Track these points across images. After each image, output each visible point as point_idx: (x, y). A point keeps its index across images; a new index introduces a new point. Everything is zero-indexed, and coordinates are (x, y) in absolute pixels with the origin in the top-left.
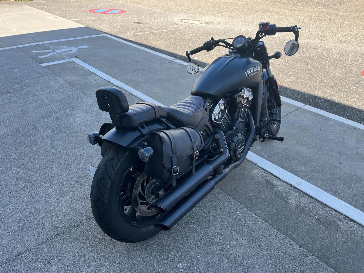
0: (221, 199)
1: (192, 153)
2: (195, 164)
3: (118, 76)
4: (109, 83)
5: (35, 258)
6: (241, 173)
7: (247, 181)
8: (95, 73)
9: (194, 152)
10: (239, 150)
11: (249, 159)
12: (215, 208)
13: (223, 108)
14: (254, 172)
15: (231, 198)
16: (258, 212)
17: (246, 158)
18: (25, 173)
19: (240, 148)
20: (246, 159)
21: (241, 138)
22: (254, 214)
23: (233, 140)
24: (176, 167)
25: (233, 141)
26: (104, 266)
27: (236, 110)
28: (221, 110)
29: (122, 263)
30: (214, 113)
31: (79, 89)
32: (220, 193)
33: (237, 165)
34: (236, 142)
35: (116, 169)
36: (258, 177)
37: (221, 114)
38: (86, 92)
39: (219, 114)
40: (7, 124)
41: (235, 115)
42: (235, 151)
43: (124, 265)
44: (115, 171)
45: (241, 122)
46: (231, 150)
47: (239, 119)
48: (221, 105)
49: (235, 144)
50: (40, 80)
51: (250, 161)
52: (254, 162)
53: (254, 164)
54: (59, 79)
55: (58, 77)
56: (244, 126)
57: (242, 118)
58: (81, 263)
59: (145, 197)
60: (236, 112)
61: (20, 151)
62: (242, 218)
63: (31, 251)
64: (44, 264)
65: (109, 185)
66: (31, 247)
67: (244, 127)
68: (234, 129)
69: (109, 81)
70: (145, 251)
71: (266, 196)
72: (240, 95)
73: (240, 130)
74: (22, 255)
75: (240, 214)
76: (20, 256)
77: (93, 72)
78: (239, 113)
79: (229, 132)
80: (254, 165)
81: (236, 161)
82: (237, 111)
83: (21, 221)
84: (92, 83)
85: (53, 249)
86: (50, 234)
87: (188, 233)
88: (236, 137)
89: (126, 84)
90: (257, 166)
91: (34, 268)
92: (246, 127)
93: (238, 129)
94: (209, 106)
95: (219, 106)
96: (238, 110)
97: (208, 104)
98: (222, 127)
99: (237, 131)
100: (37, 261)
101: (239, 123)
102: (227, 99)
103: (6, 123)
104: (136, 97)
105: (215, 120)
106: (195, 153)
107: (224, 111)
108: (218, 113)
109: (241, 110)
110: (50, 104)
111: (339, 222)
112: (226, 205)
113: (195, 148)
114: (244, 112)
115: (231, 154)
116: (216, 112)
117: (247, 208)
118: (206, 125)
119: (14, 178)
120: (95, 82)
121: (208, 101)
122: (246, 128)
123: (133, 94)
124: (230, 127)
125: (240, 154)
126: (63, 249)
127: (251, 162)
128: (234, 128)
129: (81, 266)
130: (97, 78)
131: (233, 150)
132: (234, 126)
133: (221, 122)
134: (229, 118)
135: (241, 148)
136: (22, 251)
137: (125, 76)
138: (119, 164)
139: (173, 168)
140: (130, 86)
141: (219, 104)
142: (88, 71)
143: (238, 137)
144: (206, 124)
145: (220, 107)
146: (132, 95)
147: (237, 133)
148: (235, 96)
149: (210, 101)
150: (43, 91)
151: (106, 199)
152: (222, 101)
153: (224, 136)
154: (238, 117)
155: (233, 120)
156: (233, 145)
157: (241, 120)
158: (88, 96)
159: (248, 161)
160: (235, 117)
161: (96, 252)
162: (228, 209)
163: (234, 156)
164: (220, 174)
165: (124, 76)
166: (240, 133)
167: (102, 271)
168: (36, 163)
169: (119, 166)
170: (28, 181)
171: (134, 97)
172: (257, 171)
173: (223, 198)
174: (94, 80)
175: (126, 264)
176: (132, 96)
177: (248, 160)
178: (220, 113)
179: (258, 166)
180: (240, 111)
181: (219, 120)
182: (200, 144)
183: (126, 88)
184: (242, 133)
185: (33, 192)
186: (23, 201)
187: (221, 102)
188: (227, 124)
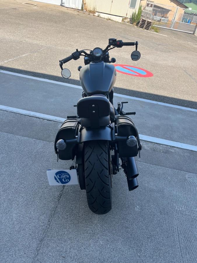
29: (107, 228)
58: (82, 248)
85: (50, 254)
111: (170, 150)
161: (84, 233)
175: (110, 227)
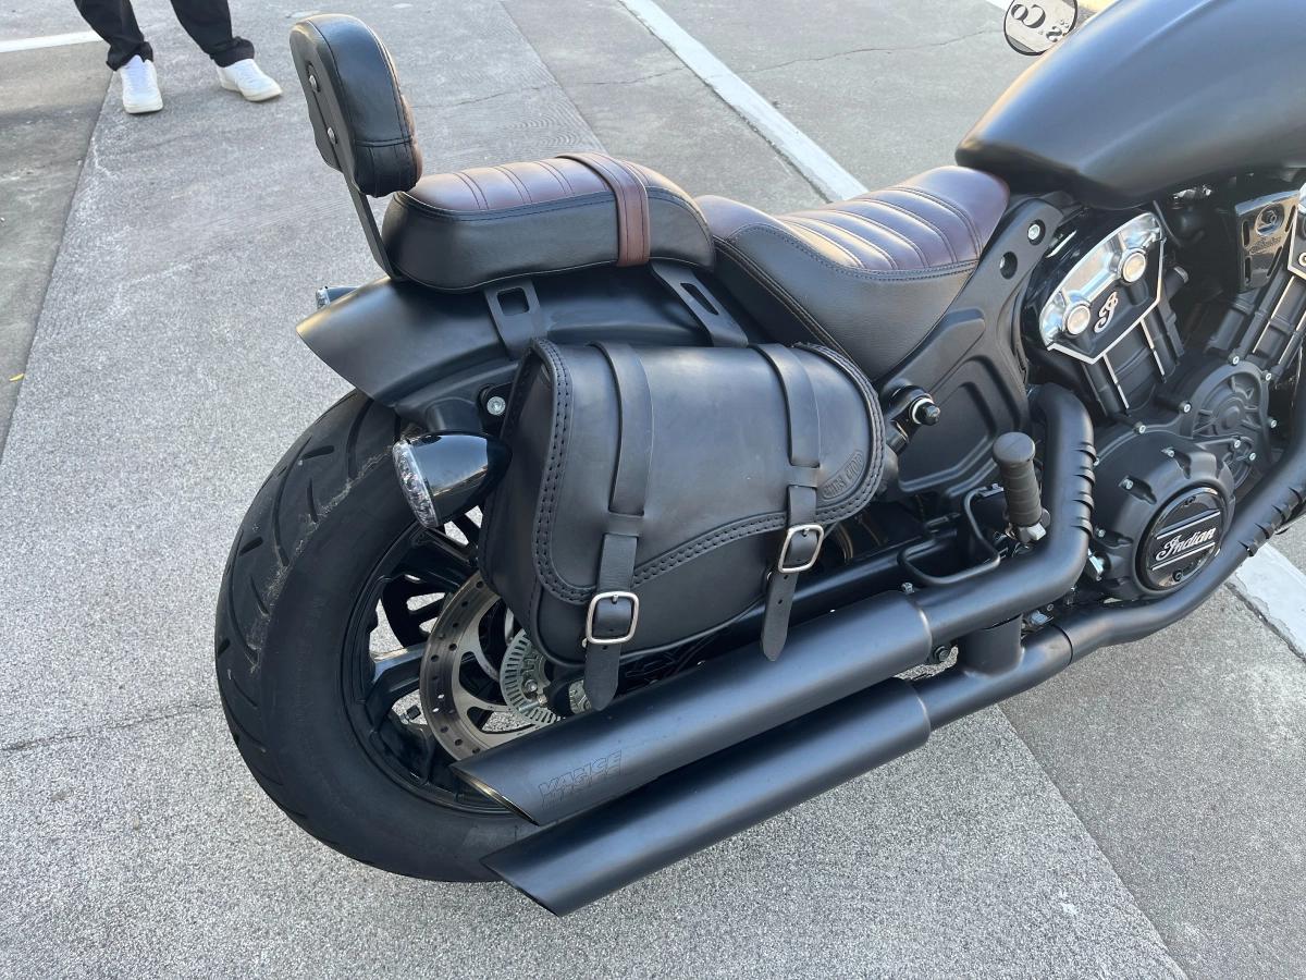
0: (994, 777)
1: (773, 525)
2: (785, 596)
3: (754, 67)
4: (707, 90)
5: (64, 781)
6: (1173, 659)
7: (1193, 718)
8: (671, 44)
9: (788, 526)
10: (1176, 545)
11: (1253, 591)
12: (936, 822)
13: (1134, 271)
14: (1255, 674)
15: (1055, 794)
16: (1191, 930)
17: (1232, 579)
18: (224, 405)
19: (1187, 535)
20: (1232, 588)
21: (1211, 477)
22: (1155, 935)
23: (1150, 482)
24: (615, 599)
25: (1143, 488)
26: (282, 933)
27: (1234, 299)
28: (1120, 284)
29: (363, 949)
30: (1066, 294)
31: (580, 103)
32: (999, 744)
33: (1137, 626)
34: (1161, 499)
35: (324, 510)
36: (1267, 712)
37: (1117, 310)
38: (600, 115)
39: (1096, 307)
40: (270, 201)
41: (1215, 328)
42: (1145, 548)
43: (362, 967)
44: (315, 518)
45: (1247, 378)
46: (1120, 536)
47: (1236, 360)
48: (1126, 252)
49: (1154, 508)
50: (460, 51)
51: (1250, 606)
52: (1274, 615)
53: (1273, 628)
54: (528, 54)
55: (529, 47)
56: (1263, 410)
57: (1259, 353)
58: (205, 878)
59: (496, 685)
60: (1231, 315)
61: (255, 313)
62: (1071, 938)
63: (66, 744)
64: (76, 824)
65: (273, 589)
66: (77, 726)
67: (1256, 416)
68: (1180, 416)
69: (709, 81)
70: (488, 932)
71: (1273, 846)
72: (1279, 210)
73: (1225, 427)
74: (29, 752)
75: (1070, 909)
76: (19, 754)
77: (665, 39)
78: (1248, 319)
79: (1142, 429)
80: (1266, 634)
81: (1143, 602)
82: (1238, 305)
83: (107, 599)
84: (638, 84)
85: (142, 767)
86: (169, 695)
87: (733, 910)
88: (1176, 467)
89: (775, 104)
90: (1283, 647)
91: (35, 826)
92: (1271, 414)
93: (1212, 421)
94: (1036, 242)
95: (1110, 255)
96: (1243, 303)
97: (1034, 233)
98: (1106, 387)
99: (1201, 429)
100: (61, 797)
101: (1228, 382)
102: (1185, 221)
103: (270, 195)
104: (791, 164)
105: (1063, 336)
106: (791, 531)
107: (1139, 293)
108: (1091, 298)
109: (1264, 307)
110: (449, 148)
112: (1010, 820)
113: (802, 502)
114: (1284, 326)
115: (1114, 559)
116: (1082, 292)
117: (1127, 882)
118: (986, 362)
119: (178, 415)
120: (654, 81)
121: (1038, 209)
122: (1273, 424)
123: (783, 152)
124: (1160, 398)
125: (1175, 571)
126: (176, 781)
127: (1258, 613)
128: (1187, 408)
129: (201, 891)
130: (672, 63)
131: (1131, 540)
132: (1188, 398)
133: (1103, 354)
134: (1167, 339)
135: (1194, 540)
136: (39, 733)
137: (787, 68)
138: (348, 487)
139: (597, 598)
140: (788, 115)
141: (1116, 246)
142: (649, 36)
143: (1188, 471)
144: (981, 351)
145: (1113, 265)
146: (779, 152)
147: (1199, 438)
148: (1242, 210)
149: (1055, 218)
150: (451, 92)
151: (253, 654)
152: (1147, 226)
153: (1092, 450)
154: (1236, 344)
155: (1196, 359)
156: (1137, 512)
157: (1251, 368)
158: (597, 135)
159: (1241, 604)
160: (1217, 341)
161: (289, 847)
162: (1011, 848)
163: (1128, 578)
164: (988, 669)
165: (779, 69)
166: (1211, 449)
167: (264, 955)
168: (282, 372)
169: (342, 496)
170: (217, 440)
171: (783, 164)
172: (1276, 674)
173: (1005, 777)
174: (652, 73)
175: (377, 965)
176: (776, 158)
177: (1242, 598)
178: (1112, 302)
179: (1292, 648)
180: (1256, 309)
181: (1091, 340)
182: (851, 483)
183: (763, 121)
184: (1229, 446)
185: (209, 488)
186: (160, 516)
187: (1138, 233)
188: (1143, 374)
